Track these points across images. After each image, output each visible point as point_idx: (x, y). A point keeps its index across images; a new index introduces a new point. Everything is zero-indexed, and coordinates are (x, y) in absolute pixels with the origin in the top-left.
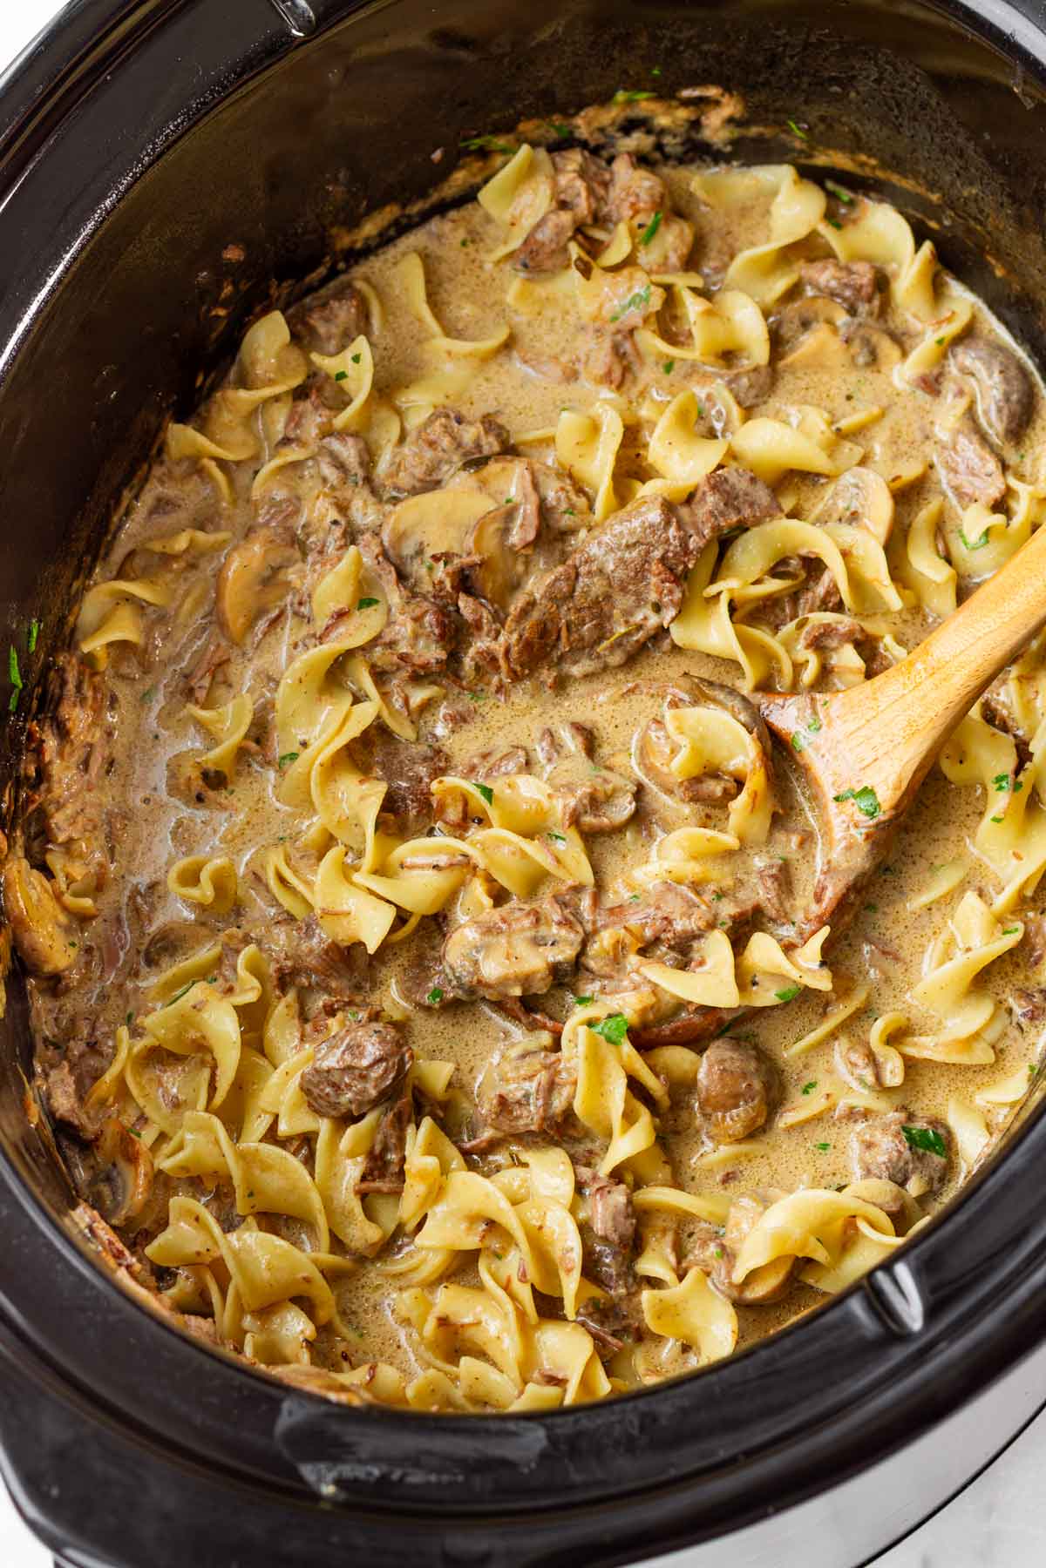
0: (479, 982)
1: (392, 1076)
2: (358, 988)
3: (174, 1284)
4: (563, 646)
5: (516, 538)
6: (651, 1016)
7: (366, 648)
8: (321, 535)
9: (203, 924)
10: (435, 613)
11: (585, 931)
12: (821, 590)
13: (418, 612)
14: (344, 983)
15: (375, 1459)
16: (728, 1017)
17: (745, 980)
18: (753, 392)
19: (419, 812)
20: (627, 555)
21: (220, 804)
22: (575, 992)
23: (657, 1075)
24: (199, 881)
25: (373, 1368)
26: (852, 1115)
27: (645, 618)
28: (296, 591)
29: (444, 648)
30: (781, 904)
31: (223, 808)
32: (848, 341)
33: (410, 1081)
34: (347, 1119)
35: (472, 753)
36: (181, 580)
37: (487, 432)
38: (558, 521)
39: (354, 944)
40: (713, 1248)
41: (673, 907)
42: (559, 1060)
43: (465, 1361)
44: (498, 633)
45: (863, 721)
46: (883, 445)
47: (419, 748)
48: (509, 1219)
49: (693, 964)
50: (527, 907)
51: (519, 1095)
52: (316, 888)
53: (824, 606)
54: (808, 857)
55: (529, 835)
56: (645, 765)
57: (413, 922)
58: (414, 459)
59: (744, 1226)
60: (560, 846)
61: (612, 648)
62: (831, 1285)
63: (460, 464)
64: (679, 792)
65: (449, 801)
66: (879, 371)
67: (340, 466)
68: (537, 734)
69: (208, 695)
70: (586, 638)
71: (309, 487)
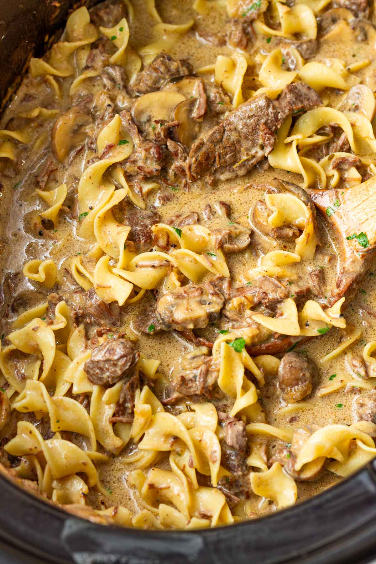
0: (173, 321)
1: (129, 364)
2: (114, 324)
3: (19, 465)
4: (217, 165)
5: (194, 114)
6: (256, 340)
7: (122, 163)
8: (102, 111)
9: (40, 293)
10: (155, 147)
11: (225, 298)
12: (340, 142)
13: (147, 147)
14: (108, 322)
15: (113, 552)
16: (293, 341)
17: (303, 323)
18: (309, 52)
19: (146, 241)
20: (248, 121)
21: (50, 236)
22: (219, 327)
23: (259, 368)
24: (38, 272)
25: (116, 508)
26: (354, 391)
27: (256, 152)
28: (89, 137)
29: (159, 165)
30: (320, 288)
31: (52, 239)
32: (354, 29)
33: (137, 368)
34: (106, 386)
35: (171, 215)
36: (35, 132)
37: (182, 65)
38: (216, 107)
39: (112, 302)
40: (285, 453)
41: (268, 287)
42: (211, 360)
43: (162, 506)
44: (186, 158)
45: (361, 201)
46: (370, 77)
47: (147, 212)
48: (185, 436)
49: (277, 315)
50: (197, 287)
51: (191, 376)
52: (95, 275)
53: (341, 149)
54: (333, 267)
55: (199, 253)
56: (255, 222)
57: (142, 293)
58: (148, 77)
59: (301, 443)
60: (214, 258)
61: (240, 167)
62: (343, 472)
63: (169, 80)
64: (272, 234)
65: (160, 235)
66: (368, 44)
67: (112, 79)
68: (203, 207)
69: (46, 185)
70: (228, 162)
71: (97, 90)
